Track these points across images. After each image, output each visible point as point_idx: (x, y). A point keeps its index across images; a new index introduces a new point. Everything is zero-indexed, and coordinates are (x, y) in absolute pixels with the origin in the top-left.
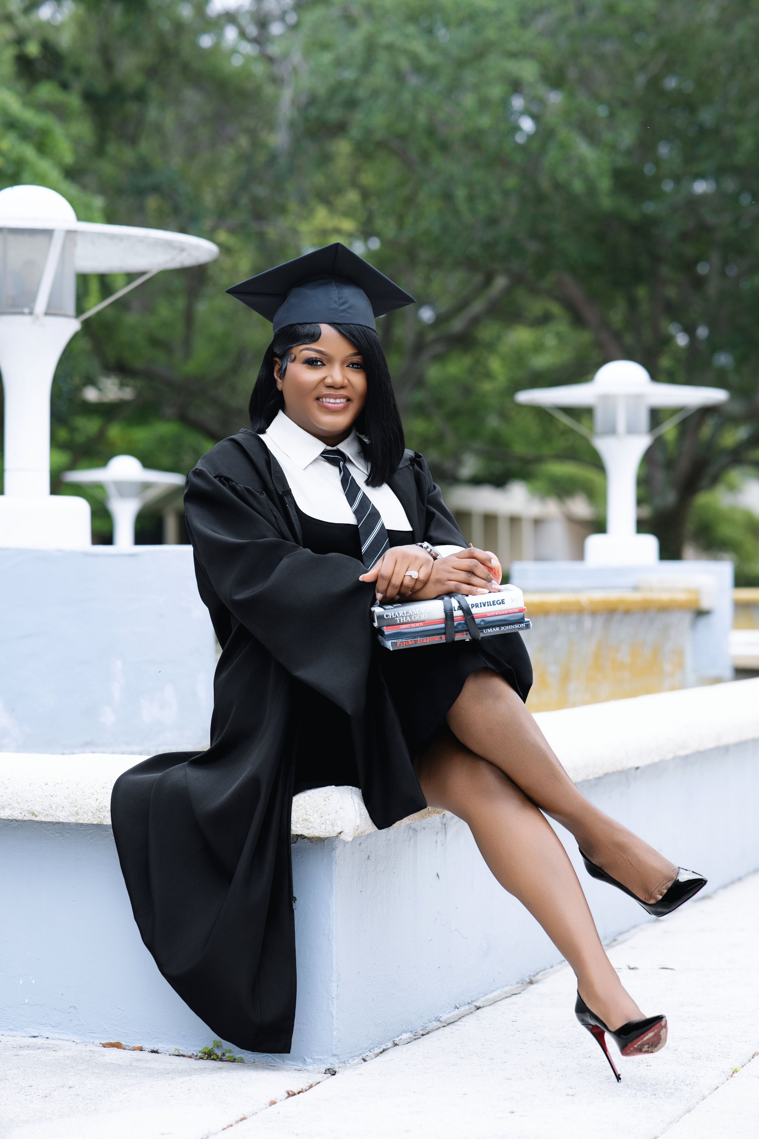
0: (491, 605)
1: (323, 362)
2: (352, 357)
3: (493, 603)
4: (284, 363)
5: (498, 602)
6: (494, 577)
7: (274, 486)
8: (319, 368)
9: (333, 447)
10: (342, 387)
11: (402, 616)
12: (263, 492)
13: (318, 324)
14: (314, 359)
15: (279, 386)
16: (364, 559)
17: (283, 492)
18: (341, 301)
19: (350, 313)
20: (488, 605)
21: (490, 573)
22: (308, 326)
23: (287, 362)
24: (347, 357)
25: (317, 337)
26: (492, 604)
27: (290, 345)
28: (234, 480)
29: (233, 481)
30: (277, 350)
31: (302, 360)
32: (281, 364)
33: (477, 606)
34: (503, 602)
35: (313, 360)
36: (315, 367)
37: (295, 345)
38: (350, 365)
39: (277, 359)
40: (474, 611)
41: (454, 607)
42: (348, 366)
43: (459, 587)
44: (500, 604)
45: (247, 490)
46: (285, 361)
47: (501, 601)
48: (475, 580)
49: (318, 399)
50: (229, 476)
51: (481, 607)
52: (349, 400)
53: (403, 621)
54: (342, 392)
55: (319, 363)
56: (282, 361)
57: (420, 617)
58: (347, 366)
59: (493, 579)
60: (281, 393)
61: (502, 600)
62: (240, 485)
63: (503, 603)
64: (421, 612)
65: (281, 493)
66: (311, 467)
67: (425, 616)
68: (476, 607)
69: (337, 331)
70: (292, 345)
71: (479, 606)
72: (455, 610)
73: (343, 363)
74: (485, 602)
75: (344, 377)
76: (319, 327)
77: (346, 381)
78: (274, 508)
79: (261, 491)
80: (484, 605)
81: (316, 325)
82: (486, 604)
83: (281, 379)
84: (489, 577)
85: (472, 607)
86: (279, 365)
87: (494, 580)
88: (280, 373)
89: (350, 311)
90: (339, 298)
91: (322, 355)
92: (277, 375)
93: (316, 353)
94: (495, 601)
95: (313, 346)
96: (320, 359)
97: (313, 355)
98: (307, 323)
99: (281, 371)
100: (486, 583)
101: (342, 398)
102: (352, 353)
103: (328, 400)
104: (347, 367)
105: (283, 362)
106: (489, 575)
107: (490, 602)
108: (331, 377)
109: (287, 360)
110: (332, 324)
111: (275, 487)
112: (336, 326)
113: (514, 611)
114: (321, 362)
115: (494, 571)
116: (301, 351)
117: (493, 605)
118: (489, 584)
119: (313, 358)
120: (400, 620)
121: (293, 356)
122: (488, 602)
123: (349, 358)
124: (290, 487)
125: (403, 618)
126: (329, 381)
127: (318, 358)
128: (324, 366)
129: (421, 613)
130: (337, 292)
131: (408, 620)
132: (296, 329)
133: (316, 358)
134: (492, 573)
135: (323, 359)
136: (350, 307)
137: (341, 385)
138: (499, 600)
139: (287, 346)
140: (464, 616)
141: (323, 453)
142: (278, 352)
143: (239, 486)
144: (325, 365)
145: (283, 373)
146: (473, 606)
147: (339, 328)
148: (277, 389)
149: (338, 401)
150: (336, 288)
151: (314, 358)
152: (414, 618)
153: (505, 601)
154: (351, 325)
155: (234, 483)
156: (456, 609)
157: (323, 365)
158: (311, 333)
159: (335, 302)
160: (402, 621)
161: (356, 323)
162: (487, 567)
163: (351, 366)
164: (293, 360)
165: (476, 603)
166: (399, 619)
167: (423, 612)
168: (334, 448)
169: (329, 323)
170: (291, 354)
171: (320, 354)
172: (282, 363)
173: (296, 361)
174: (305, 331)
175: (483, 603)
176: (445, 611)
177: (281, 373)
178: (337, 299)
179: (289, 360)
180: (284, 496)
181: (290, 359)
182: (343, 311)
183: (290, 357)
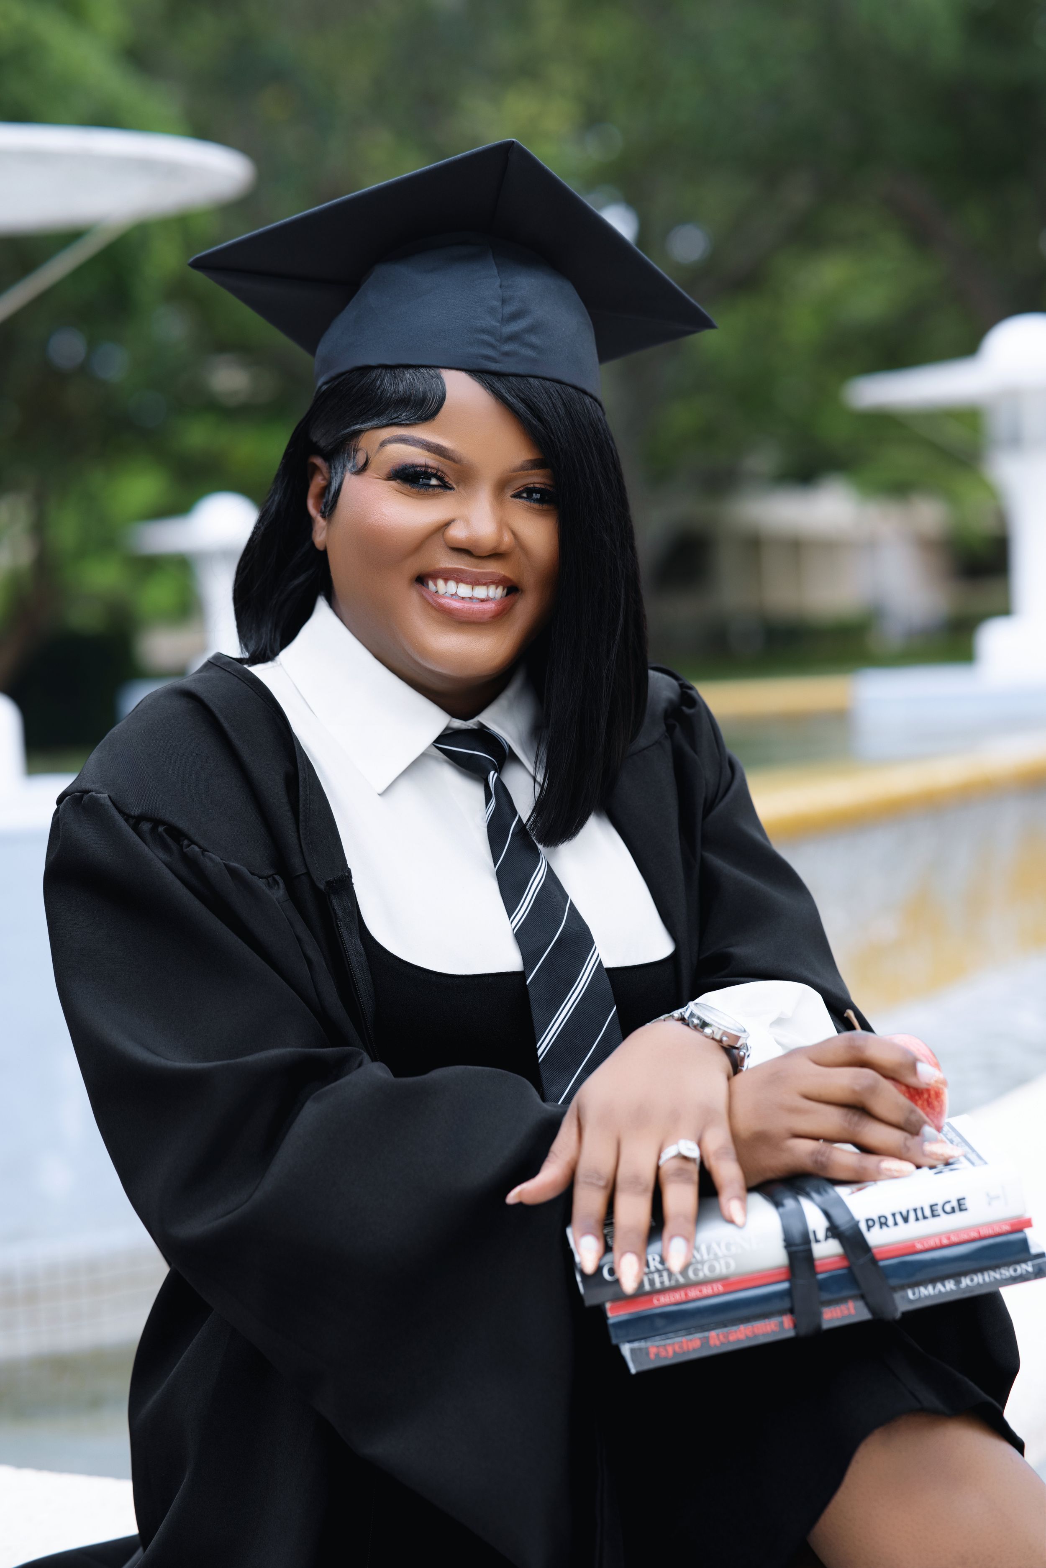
0: (925, 1218)
1: (447, 479)
2: (530, 472)
3: (932, 1211)
4: (336, 473)
5: (948, 1208)
6: (927, 1115)
7: (305, 864)
8: (433, 496)
9: (466, 718)
10: (496, 555)
11: (658, 1271)
12: (277, 877)
13: (438, 371)
14: (419, 469)
15: (320, 537)
16: (545, 1075)
17: (328, 883)
18: (509, 309)
19: (532, 346)
20: (917, 1219)
21: (916, 1104)
22: (408, 374)
23: (342, 473)
24: (514, 471)
25: (434, 406)
26: (928, 1212)
27: (356, 424)
28: (196, 838)
29: (193, 843)
30: (320, 437)
31: (386, 470)
32: (327, 476)
33: (883, 1223)
34: (961, 1206)
35: (416, 472)
36: (422, 490)
37: (368, 425)
38: (522, 492)
39: (318, 461)
40: (875, 1238)
41: (814, 1232)
42: (517, 496)
43: (824, 1159)
44: (953, 1210)
45: (232, 871)
46: (339, 470)
47: (955, 1203)
48: (876, 1134)
49: (421, 580)
50: (182, 824)
51: (896, 1224)
52: (512, 589)
53: (662, 1283)
54: (493, 568)
55: (434, 482)
56: (330, 467)
57: (712, 1269)
58: (514, 496)
59: (925, 1122)
60: (321, 557)
61: (959, 1200)
62: (214, 856)
63: (961, 1210)
64: (716, 1255)
65: (322, 886)
66: (405, 789)
67: (728, 1265)
68: (881, 1224)
69: (490, 392)
70: (362, 423)
71: (890, 1221)
72: (817, 1241)
73: (501, 487)
74: (908, 1212)
75: (503, 525)
76: (439, 377)
77: (507, 538)
78: (301, 928)
79: (271, 876)
80: (906, 1220)
81: (432, 372)
82: (912, 1216)
83: (323, 517)
84: (913, 1118)
85: (869, 1228)
86: (324, 479)
87: (930, 1126)
88: (325, 500)
89: (534, 339)
90: (504, 301)
91: (442, 459)
92: (316, 506)
93: (426, 453)
94: (936, 1205)
95: (420, 432)
96: (438, 470)
97: (418, 456)
98: (407, 367)
99: (327, 495)
100: (906, 1139)
101: (493, 583)
102: (531, 461)
103: (452, 587)
104: (513, 499)
105: (333, 471)
106: (912, 1111)
107: (922, 1209)
108: (467, 522)
109: (344, 466)
110: (477, 373)
111: (307, 868)
112: (488, 377)
113: (997, 1230)
114: (440, 478)
115: (926, 1096)
116: (383, 444)
117: (933, 1216)
118: (913, 1142)
119: (417, 466)
120: (652, 1282)
121: (361, 458)
122: (915, 1210)
123: (522, 472)
124: (350, 865)
125: (661, 1276)
126: (458, 533)
127: (432, 468)
128: (449, 492)
129: (716, 1258)
130: (498, 283)
131: (677, 1281)
132: (375, 380)
133: (426, 466)
134: (920, 1102)
135: (446, 471)
136: (532, 329)
137: (495, 548)
138: (949, 1202)
139: (348, 428)
140: (846, 1256)
141: (439, 740)
142: (322, 443)
143: (211, 859)
144: (451, 488)
145: (329, 507)
146: (870, 1223)
147: (498, 385)
148: (313, 544)
149: (481, 592)
150: (495, 272)
151: (421, 466)
152: (696, 1272)
153: (968, 1203)
154: (531, 380)
155: (196, 848)
156: (821, 1235)
157: (445, 486)
158: (415, 395)
159: (492, 311)
160: (658, 1285)
161: (548, 376)
162: (904, 1088)
163: (525, 495)
164: (362, 470)
165: (881, 1214)
166: (649, 1279)
167: (720, 1254)
168: (471, 724)
169: (466, 368)
170: (356, 451)
171: (437, 457)
172: (330, 472)
173: (369, 472)
174: (401, 387)
175: (901, 1213)
176: (789, 1243)
177: (327, 502)
178: (496, 303)
179: (350, 466)
180: (332, 896)
181: (353, 466)
182: (512, 338)
183: (354, 458)
